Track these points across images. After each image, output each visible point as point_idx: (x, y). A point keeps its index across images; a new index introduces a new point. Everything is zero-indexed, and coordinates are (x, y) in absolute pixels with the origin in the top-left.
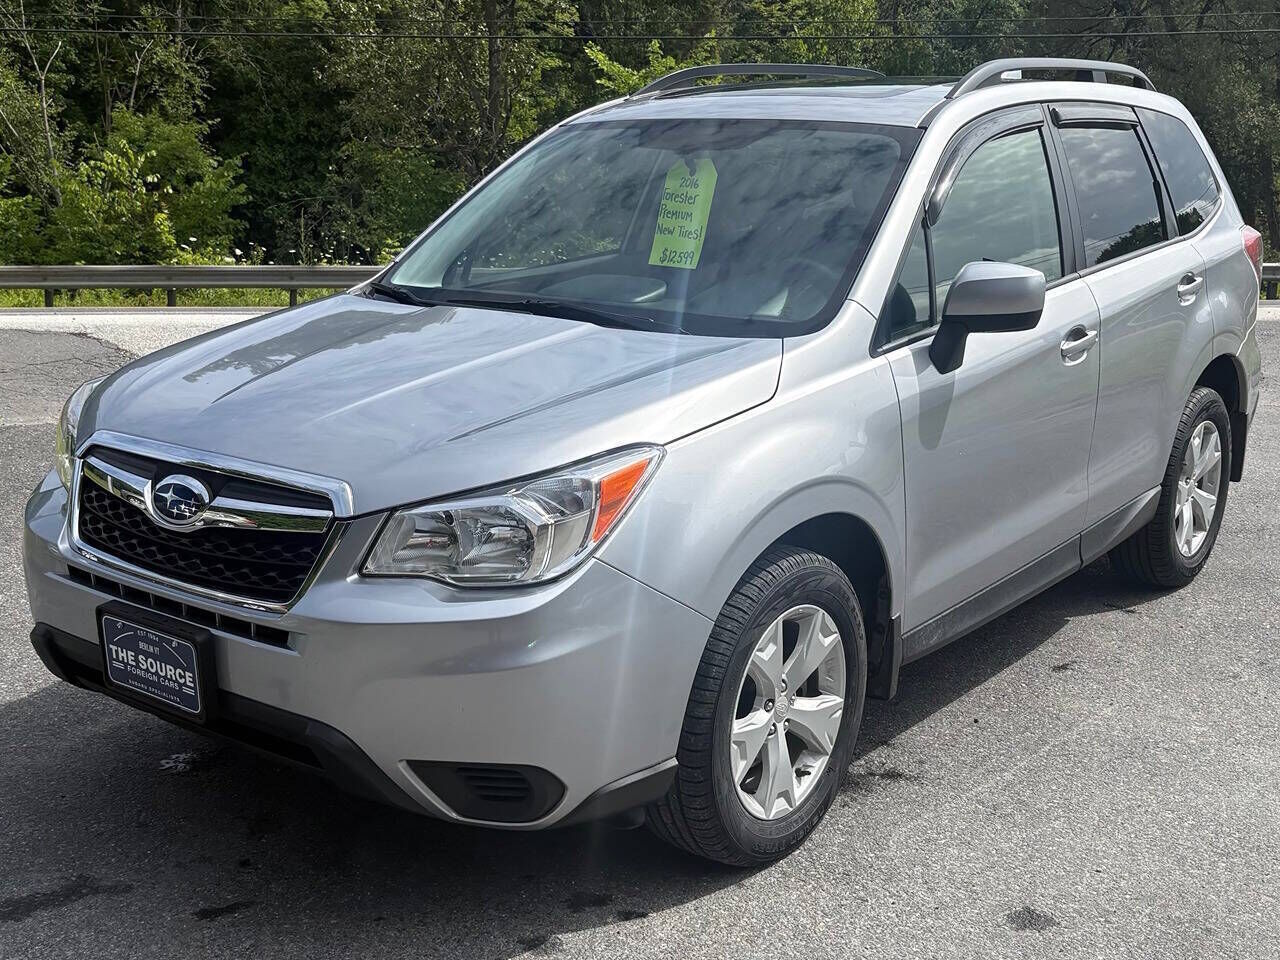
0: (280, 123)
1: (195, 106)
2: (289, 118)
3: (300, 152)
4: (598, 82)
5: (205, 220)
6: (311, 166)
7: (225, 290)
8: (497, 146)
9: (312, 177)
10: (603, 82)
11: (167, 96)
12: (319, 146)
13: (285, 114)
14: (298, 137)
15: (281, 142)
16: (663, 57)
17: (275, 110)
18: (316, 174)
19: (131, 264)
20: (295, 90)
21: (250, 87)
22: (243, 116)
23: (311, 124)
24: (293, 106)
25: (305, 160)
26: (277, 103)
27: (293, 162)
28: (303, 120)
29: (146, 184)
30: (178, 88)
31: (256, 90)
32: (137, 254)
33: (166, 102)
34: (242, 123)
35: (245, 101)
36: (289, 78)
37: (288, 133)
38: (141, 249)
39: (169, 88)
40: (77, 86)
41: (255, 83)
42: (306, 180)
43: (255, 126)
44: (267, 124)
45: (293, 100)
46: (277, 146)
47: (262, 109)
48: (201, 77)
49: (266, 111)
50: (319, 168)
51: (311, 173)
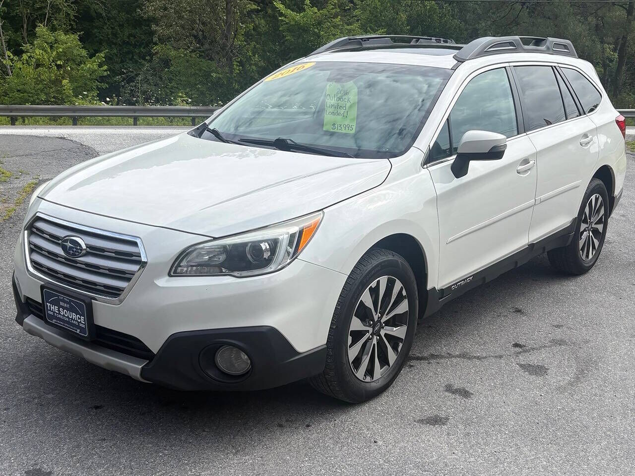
0: (115, 35)
1: (71, 25)
2: (119, 32)
3: (125, 49)
4: (280, 18)
5: (86, 83)
6: (131, 56)
7: (100, 118)
8: (230, 48)
9: (131, 62)
10: (283, 18)
11: (56, 20)
12: (135, 46)
13: (117, 30)
14: (124, 41)
15: (115, 44)
16: (311, 7)
17: (111, 28)
18: (133, 60)
19: (49, 105)
20: (122, 18)
21: (99, 16)
22: (96, 30)
23: (130, 35)
24: (121, 26)
25: (128, 53)
26: (113, 25)
27: (121, 54)
28: (127, 33)
29: (56, 65)
30: (61, 16)
31: (102, 17)
32: (52, 100)
33: (55, 22)
34: (95, 34)
35: (97, 23)
36: (119, 12)
37: (119, 40)
38: (54, 97)
39: (57, 15)
40: (9, 13)
41: (101, 14)
42: (128, 63)
43: (102, 36)
44: (108, 35)
45: (121, 23)
46: (113, 46)
47: (105, 27)
48: (73, 10)
49: (107, 28)
50: (135, 57)
51: (131, 60)
